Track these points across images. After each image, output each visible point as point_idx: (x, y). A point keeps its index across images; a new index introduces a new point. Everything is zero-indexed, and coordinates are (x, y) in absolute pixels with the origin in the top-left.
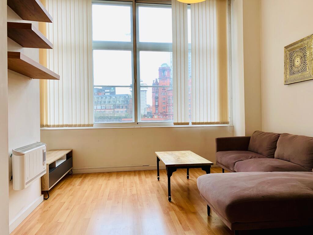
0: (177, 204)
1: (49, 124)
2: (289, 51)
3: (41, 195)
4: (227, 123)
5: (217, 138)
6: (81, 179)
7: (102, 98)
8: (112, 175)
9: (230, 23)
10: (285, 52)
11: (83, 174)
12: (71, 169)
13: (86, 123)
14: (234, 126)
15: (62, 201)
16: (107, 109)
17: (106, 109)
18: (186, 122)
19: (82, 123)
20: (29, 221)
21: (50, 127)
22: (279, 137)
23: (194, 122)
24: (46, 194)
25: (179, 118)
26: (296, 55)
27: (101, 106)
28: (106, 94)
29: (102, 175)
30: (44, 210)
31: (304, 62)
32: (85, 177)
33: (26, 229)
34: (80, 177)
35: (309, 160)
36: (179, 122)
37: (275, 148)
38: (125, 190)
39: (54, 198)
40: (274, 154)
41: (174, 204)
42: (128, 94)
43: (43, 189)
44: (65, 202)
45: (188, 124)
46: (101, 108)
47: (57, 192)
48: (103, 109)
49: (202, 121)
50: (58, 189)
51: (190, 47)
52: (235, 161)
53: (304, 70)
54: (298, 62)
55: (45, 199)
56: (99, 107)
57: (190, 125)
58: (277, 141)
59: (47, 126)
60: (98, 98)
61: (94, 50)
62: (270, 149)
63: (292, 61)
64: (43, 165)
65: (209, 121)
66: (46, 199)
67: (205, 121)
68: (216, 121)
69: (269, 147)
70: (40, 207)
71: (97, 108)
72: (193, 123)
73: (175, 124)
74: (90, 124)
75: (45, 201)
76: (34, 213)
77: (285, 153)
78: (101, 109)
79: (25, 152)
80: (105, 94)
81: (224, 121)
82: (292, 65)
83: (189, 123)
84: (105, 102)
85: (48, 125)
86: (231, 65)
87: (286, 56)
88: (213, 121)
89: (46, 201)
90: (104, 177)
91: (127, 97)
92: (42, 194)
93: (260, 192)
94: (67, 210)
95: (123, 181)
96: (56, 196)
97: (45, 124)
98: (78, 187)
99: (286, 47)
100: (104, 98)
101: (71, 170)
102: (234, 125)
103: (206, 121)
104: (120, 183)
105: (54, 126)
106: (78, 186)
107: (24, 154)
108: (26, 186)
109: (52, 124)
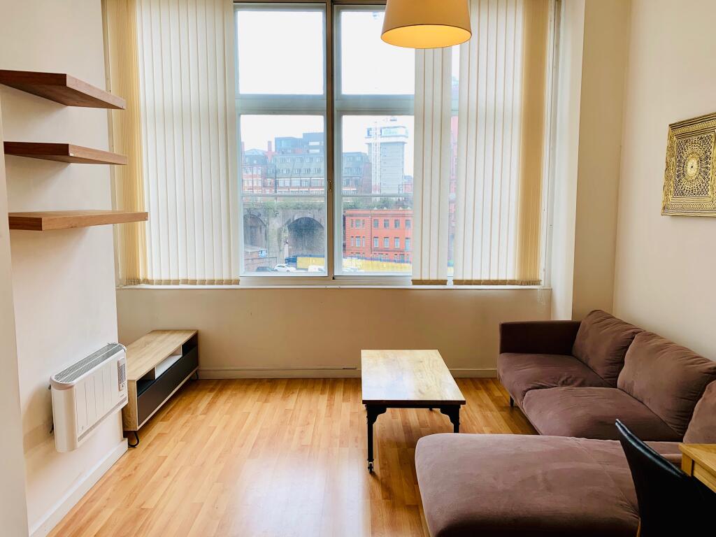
0: (383, 480)
1: (149, 278)
2: (679, 136)
3: (122, 440)
4: (536, 282)
5: (502, 322)
6: (212, 395)
7: (302, 160)
8: (276, 389)
9: (557, 46)
10: (670, 138)
11: (219, 381)
12: (194, 371)
13: (225, 277)
14: (551, 289)
15: (162, 454)
16: (314, 188)
17: (310, 186)
18: (440, 278)
19: (217, 278)
20: (92, 502)
21: (153, 284)
22: (633, 338)
23: (460, 278)
24: (132, 436)
25: (425, 270)
26: (689, 151)
27: (301, 181)
28: (311, 151)
29: (255, 387)
30: (123, 475)
31: (704, 172)
32: (221, 390)
33: (82, 520)
34: (212, 390)
35: (678, 412)
36: (425, 278)
37: (621, 363)
38: (289, 432)
39: (149, 445)
40: (617, 377)
41: (378, 480)
42: (360, 153)
43: (127, 427)
44: (166, 457)
45: (444, 282)
46: (301, 184)
47: (159, 427)
48: (304, 188)
49: (476, 277)
50: (161, 421)
51: (455, 105)
52: (525, 389)
53: (703, 191)
54: (692, 168)
55: (131, 446)
56: (296, 182)
57: (450, 285)
58: (627, 347)
59: (147, 282)
60: (294, 160)
61: (242, 116)
62: (611, 364)
63: (681, 164)
64: (120, 390)
65: (494, 278)
66: (134, 446)
67: (485, 277)
68: (510, 277)
69: (610, 358)
70: (118, 466)
71: (290, 183)
72: (456, 282)
73: (415, 282)
74: (233, 278)
75: (131, 451)
76: (104, 481)
77: (635, 383)
78: (301, 187)
79: (75, 381)
80: (308, 151)
81: (529, 277)
82: (681, 174)
83: (446, 281)
84: (309, 170)
85: (147, 280)
86: (553, 149)
87: (670, 148)
88: (502, 278)
89: (133, 450)
90: (260, 392)
91: (358, 159)
92: (124, 437)
93: (513, 508)
94: (165, 477)
95: (292, 408)
96: (153, 438)
97: (141, 277)
98: (203, 416)
99: (673, 127)
100: (308, 160)
101: (196, 372)
102: (552, 287)
103: (487, 278)
104: (286, 411)
105: (160, 282)
106: (201, 414)
107: (72, 387)
108: (79, 444)
109: (156, 277)
